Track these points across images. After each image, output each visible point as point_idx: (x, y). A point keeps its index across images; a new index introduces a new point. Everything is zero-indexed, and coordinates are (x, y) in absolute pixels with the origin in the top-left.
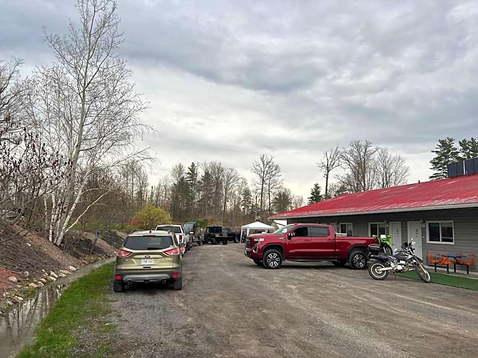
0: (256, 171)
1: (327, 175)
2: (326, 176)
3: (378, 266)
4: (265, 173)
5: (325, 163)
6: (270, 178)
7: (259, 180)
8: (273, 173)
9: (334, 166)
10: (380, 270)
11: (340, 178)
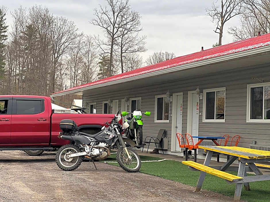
0: (100, 23)
1: (221, 30)
2: (218, 31)
3: (68, 151)
4: (116, 25)
5: (218, 9)
6: (123, 35)
7: (105, 38)
8: (128, 26)
9: (232, 15)
10: (70, 156)
11: (238, 34)
